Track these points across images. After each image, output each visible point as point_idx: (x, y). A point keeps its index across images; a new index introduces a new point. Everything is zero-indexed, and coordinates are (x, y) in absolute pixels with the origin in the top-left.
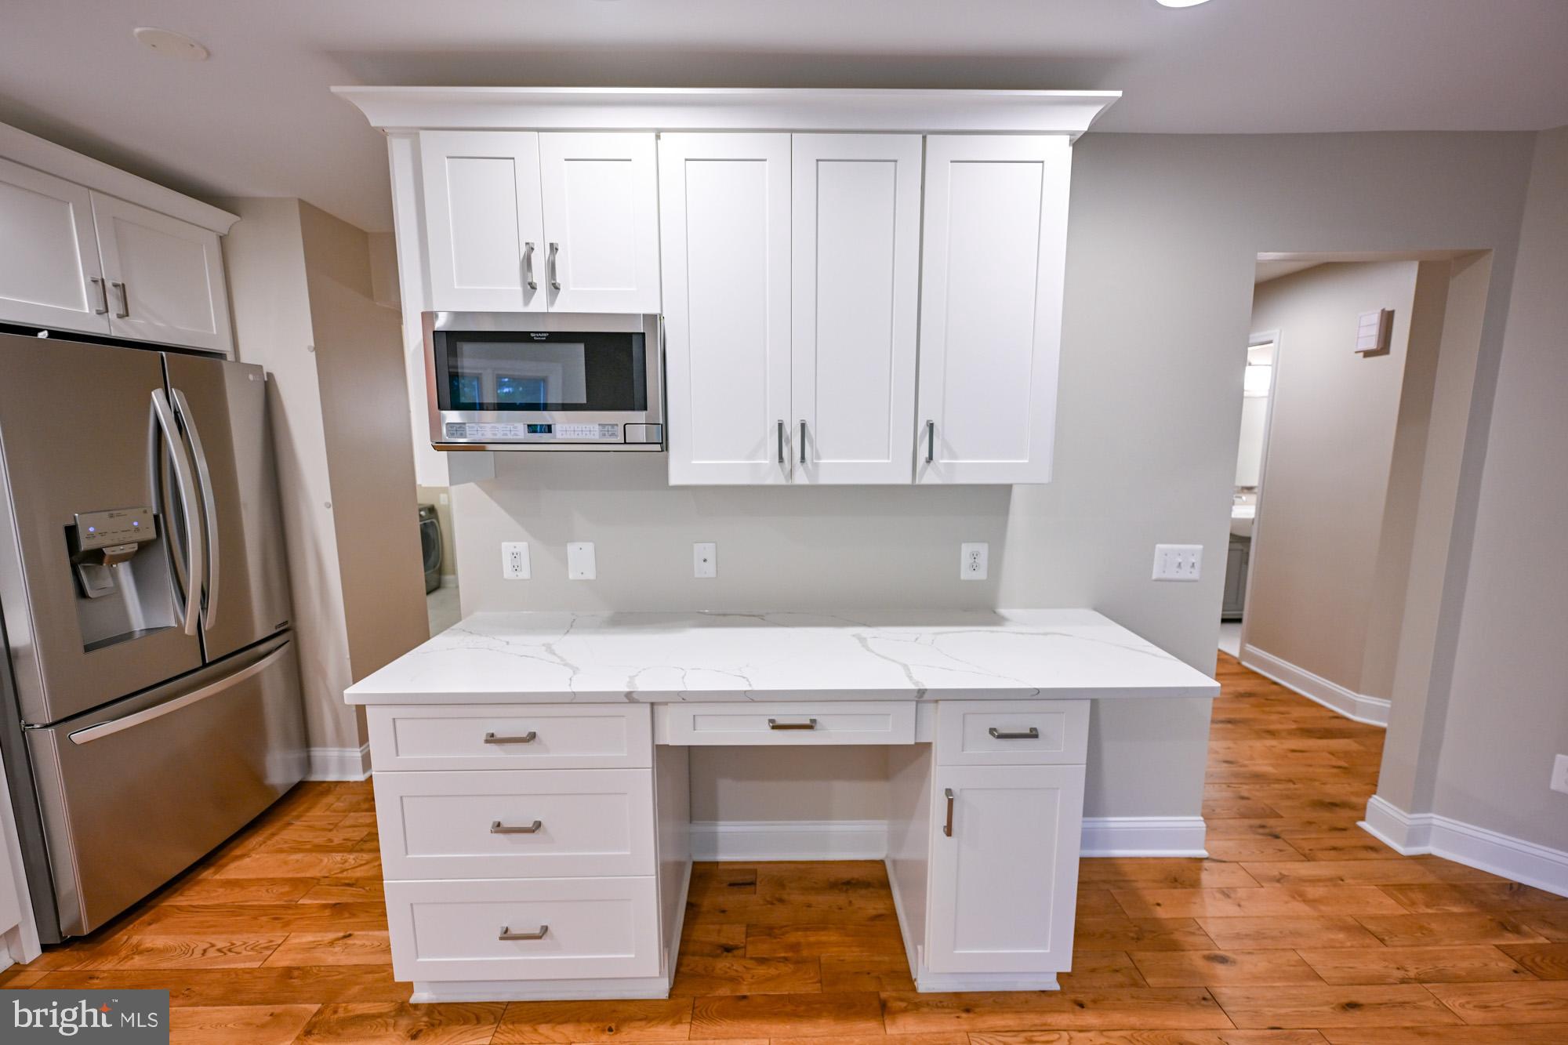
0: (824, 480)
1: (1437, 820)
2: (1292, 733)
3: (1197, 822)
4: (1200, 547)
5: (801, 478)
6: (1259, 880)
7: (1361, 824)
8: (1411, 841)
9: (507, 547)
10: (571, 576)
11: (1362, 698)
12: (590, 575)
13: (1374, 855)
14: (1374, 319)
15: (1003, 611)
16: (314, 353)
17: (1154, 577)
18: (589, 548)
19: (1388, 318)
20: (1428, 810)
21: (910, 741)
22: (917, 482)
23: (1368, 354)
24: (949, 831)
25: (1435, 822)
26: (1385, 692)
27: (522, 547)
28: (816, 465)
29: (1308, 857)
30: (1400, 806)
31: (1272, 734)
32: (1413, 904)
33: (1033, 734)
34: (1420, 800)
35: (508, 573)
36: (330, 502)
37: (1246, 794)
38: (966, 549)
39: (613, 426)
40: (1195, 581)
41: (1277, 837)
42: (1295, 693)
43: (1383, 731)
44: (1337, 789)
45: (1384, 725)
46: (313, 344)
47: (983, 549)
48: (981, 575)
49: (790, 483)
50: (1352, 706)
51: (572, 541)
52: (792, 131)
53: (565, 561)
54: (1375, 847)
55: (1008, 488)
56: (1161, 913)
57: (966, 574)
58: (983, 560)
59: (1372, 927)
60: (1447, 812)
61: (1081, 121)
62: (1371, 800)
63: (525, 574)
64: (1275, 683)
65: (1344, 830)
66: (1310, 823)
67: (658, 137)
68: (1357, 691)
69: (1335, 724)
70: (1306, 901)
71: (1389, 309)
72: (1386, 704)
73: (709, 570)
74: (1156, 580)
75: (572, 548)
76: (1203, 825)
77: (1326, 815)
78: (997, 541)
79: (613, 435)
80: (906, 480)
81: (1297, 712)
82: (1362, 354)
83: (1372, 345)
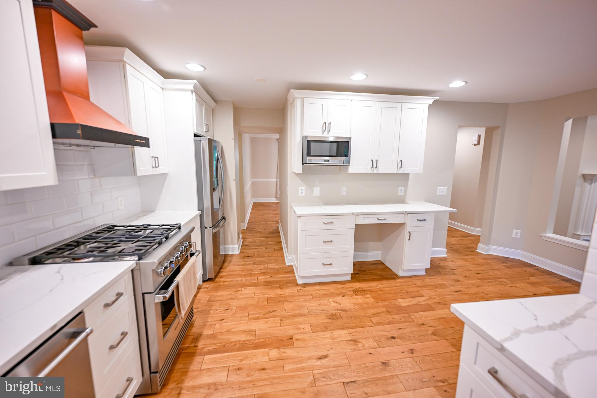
0: (380, 172)
1: (492, 247)
2: (459, 237)
3: (445, 249)
4: (446, 188)
5: (375, 172)
6: (458, 259)
7: (476, 250)
8: (486, 252)
9: (300, 188)
10: (314, 195)
11: (474, 229)
12: (318, 195)
13: (479, 255)
14: (477, 136)
15: (407, 202)
16: (233, 140)
17: (437, 194)
18: (318, 188)
19: (479, 136)
20: (490, 245)
21: (402, 222)
22: (398, 172)
23: (475, 145)
24: (409, 240)
25: (491, 247)
26: (480, 226)
27: (303, 188)
28: (378, 169)
29: (467, 256)
30: (483, 244)
31: (455, 237)
32: (488, 261)
33: (425, 220)
34: (488, 243)
35: (300, 194)
36: (235, 179)
37: (452, 247)
38: (400, 188)
39: (341, 160)
40: (445, 195)
41: (460, 253)
42: (458, 230)
43: (480, 236)
44: (471, 245)
45: (480, 234)
46: (233, 138)
47: (403, 188)
48: (402, 194)
49: (373, 173)
50: (472, 231)
51: (315, 187)
52: (377, 101)
53: (313, 191)
54: (480, 254)
55: (408, 174)
56: (440, 264)
57: (399, 194)
58: (403, 191)
59: (480, 264)
60: (493, 245)
61: (431, 102)
62: (479, 245)
63: (304, 194)
64: (453, 228)
65: (473, 251)
66: (466, 251)
67: (351, 101)
68: (473, 226)
69: (468, 235)
70: (468, 261)
71: (480, 134)
72: (480, 229)
73: (345, 193)
74: (438, 195)
75: (315, 188)
76: (446, 249)
77: (469, 249)
78: (406, 186)
79: (341, 162)
80: (396, 172)
81: (460, 233)
82: (473, 145)
83: (476, 143)
